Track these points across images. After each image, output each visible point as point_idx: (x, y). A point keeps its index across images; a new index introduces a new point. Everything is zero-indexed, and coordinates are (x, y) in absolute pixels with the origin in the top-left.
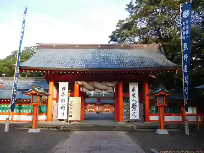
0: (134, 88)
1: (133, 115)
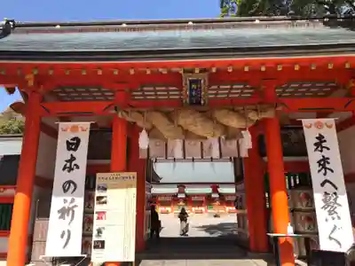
0: (321, 138)
1: (330, 238)
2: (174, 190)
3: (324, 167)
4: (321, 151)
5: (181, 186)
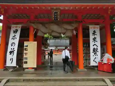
0: (94, 31)
1: (94, 61)
3: (94, 40)
4: (94, 35)
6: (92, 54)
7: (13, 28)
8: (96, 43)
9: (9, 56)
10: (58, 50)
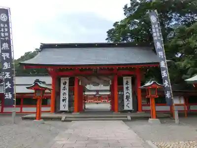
0: (127, 82)
1: (127, 106)
2: (94, 93)
3: (127, 89)
4: (127, 85)
5: (97, 91)
6: (125, 100)
7: (63, 80)
8: (128, 91)
9: (62, 103)
10: (99, 97)
